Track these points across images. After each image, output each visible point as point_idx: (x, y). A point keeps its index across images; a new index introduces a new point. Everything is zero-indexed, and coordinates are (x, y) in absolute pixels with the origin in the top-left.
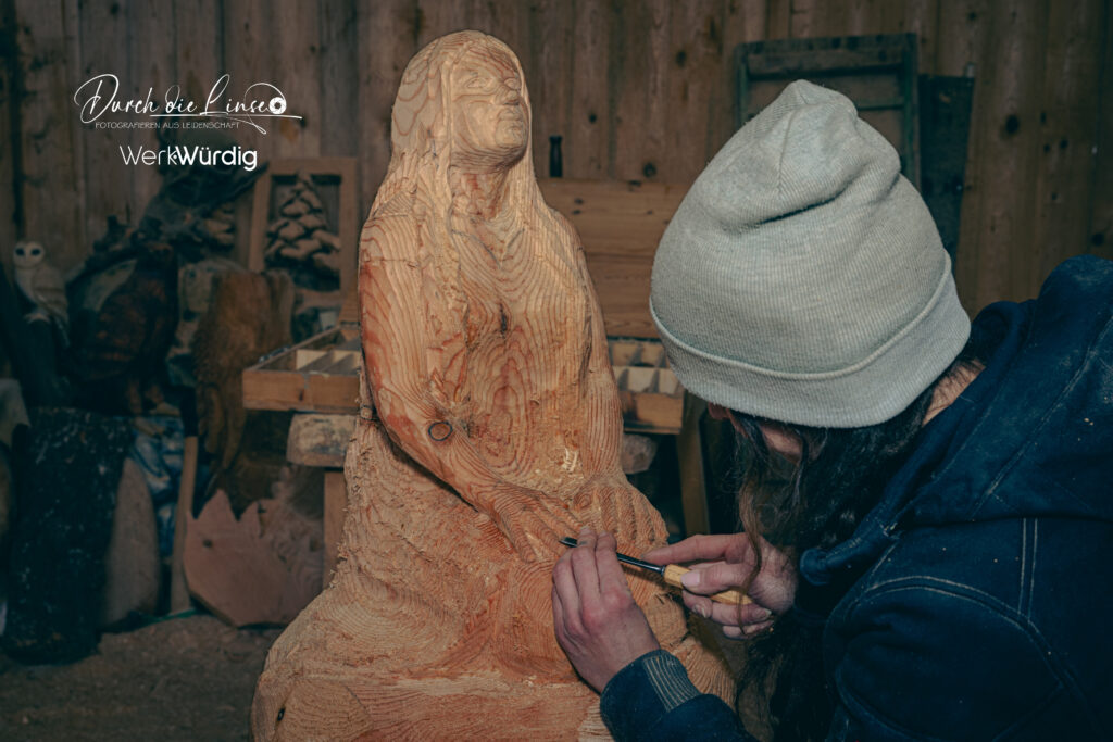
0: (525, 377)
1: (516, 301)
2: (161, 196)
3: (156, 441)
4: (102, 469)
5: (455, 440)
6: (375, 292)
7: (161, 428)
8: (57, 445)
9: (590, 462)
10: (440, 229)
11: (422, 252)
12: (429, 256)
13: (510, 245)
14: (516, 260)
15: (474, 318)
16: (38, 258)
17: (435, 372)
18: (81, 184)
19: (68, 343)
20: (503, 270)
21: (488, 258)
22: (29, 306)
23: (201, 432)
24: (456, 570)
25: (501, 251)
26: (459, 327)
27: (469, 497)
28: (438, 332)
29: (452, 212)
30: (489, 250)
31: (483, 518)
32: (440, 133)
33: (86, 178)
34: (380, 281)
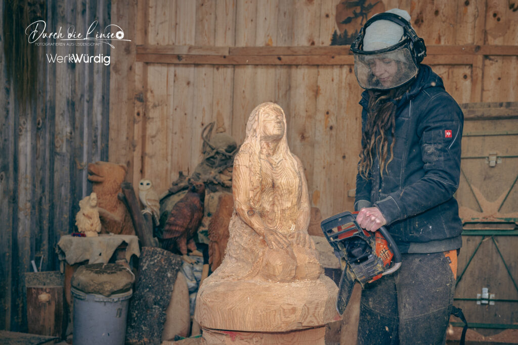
0: (280, 201)
1: (278, 179)
2: (202, 164)
3: (191, 265)
4: (169, 275)
5: (255, 216)
6: (236, 174)
7: (194, 260)
8: (152, 263)
9: (297, 228)
10: (256, 157)
11: (250, 164)
12: (252, 164)
13: (278, 163)
14: (279, 168)
15: (264, 183)
16: (149, 187)
17: (252, 197)
18: (169, 158)
19: (158, 223)
20: (275, 170)
21: (271, 167)
22: (143, 207)
23: (210, 262)
24: (253, 252)
25: (275, 165)
26: (259, 185)
27: (258, 232)
28: (253, 186)
29: (261, 152)
30: (271, 164)
31: (261, 238)
32: (258, 131)
33: (172, 155)
34: (238, 171)
